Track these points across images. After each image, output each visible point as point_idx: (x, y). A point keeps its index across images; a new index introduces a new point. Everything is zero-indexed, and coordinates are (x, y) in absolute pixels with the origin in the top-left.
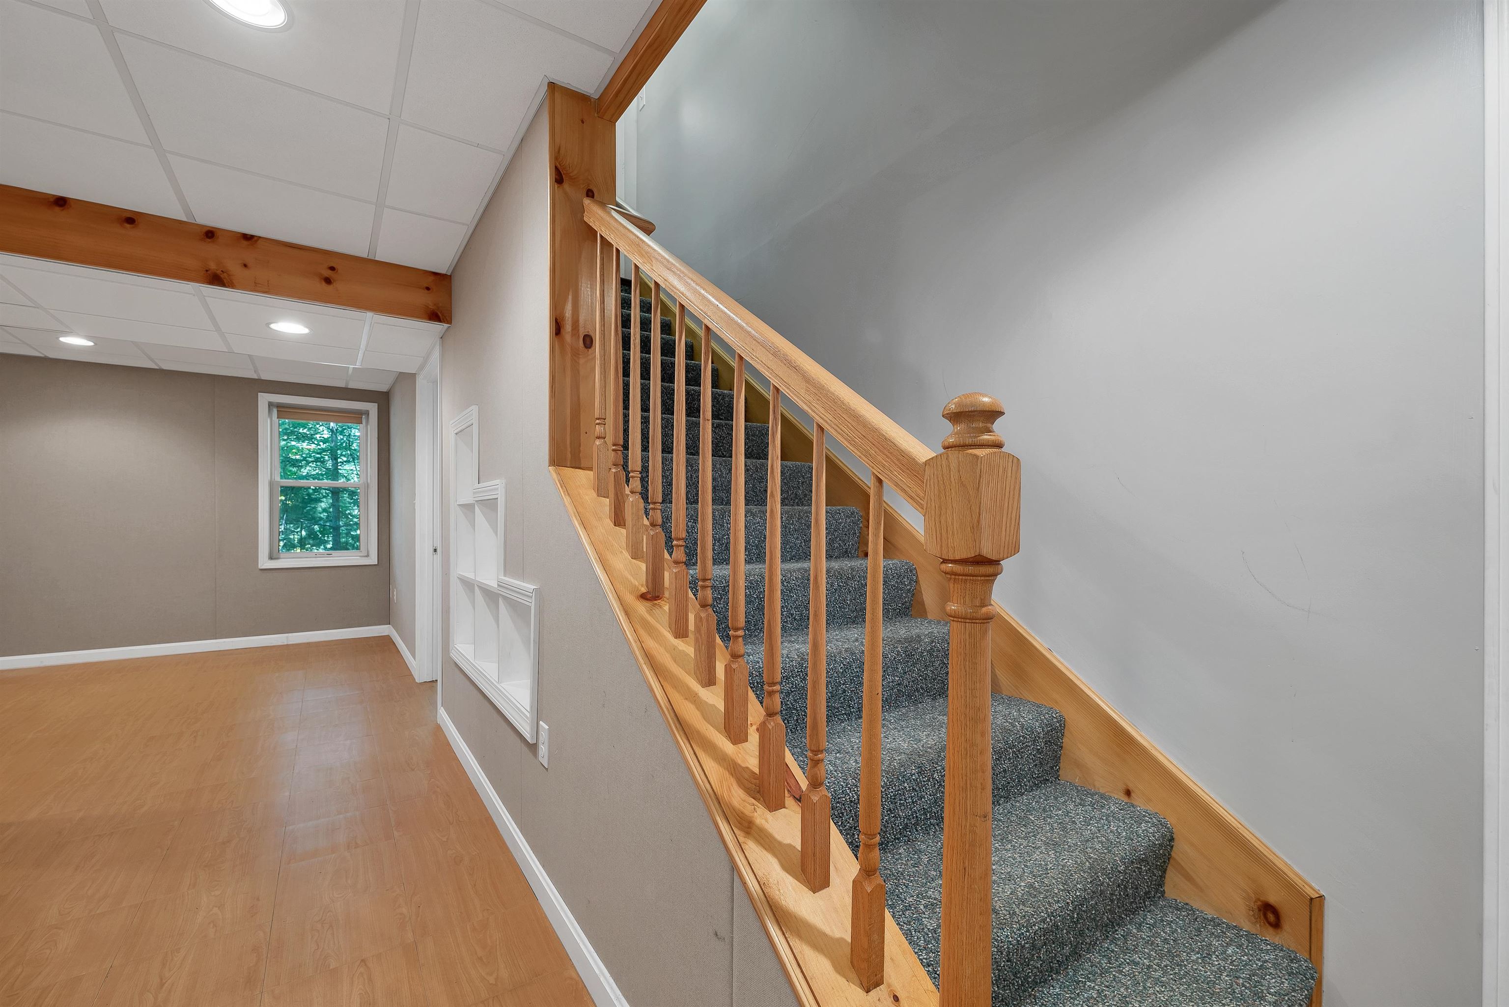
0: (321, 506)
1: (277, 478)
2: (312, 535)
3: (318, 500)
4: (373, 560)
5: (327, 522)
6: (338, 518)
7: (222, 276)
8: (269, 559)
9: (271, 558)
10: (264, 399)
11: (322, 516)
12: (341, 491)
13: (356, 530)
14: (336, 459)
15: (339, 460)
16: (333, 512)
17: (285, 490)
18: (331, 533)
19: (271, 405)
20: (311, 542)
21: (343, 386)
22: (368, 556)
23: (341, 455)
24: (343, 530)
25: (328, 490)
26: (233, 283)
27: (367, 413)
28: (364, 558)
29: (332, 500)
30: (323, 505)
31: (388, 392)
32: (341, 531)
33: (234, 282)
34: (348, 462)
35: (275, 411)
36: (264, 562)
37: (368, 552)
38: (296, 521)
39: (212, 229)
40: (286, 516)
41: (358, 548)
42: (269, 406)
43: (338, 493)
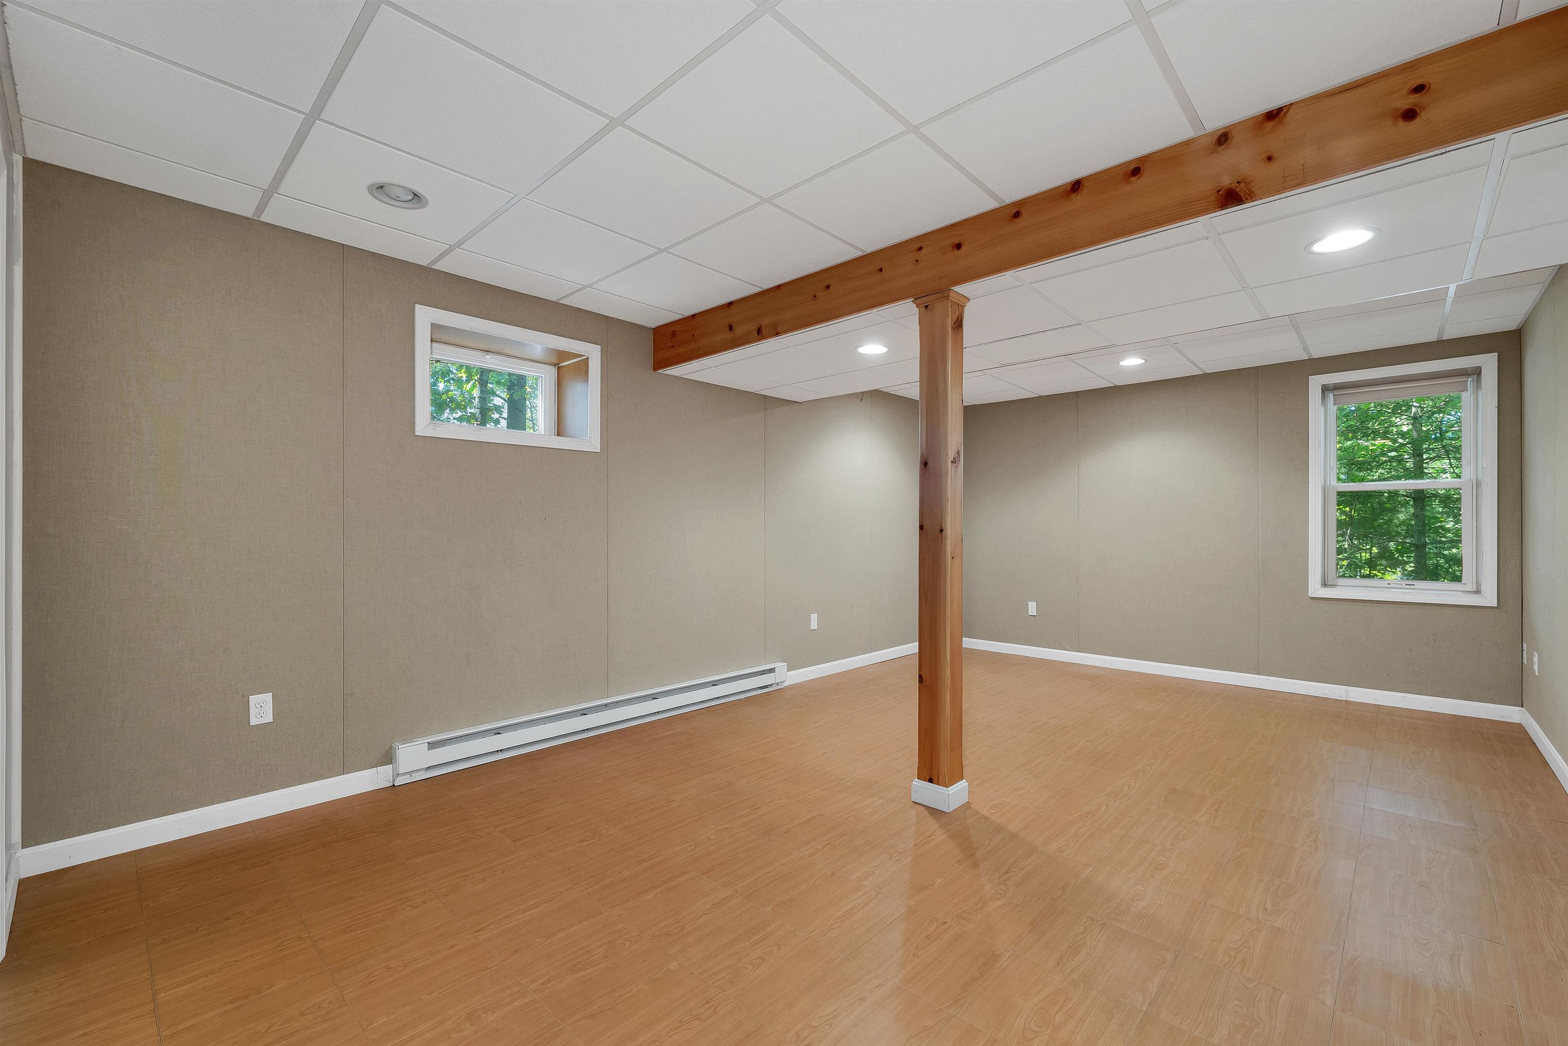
0: (1398, 518)
1: (1334, 482)
2: (1385, 554)
3: (1394, 510)
4: (1489, 598)
5: (1406, 537)
6: (1422, 533)
7: (1238, 190)
8: (1322, 585)
9: (1325, 584)
10: (1316, 382)
11: (1399, 530)
12: (1428, 497)
13: (1450, 549)
14: (1420, 455)
15: (1425, 456)
16: (1415, 525)
17: (1345, 498)
18: (1411, 552)
19: (1325, 389)
20: (1384, 562)
21: (1434, 338)
22: (1478, 592)
23: (1428, 450)
24: (1430, 549)
25: (1407, 497)
26: (1253, 192)
27: (1477, 372)
28: (1471, 595)
29: (1414, 509)
30: (1402, 517)
31: (1520, 329)
32: (1427, 550)
33: (1253, 190)
34: (1438, 457)
35: (1331, 396)
36: (1316, 590)
37: (1478, 585)
38: (1364, 537)
39: (1225, 130)
40: (1350, 531)
41: (1457, 579)
42: (1323, 391)
43: (1423, 499)
